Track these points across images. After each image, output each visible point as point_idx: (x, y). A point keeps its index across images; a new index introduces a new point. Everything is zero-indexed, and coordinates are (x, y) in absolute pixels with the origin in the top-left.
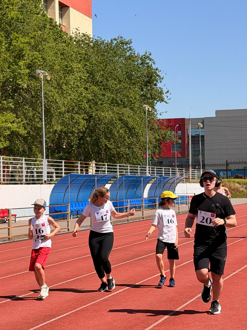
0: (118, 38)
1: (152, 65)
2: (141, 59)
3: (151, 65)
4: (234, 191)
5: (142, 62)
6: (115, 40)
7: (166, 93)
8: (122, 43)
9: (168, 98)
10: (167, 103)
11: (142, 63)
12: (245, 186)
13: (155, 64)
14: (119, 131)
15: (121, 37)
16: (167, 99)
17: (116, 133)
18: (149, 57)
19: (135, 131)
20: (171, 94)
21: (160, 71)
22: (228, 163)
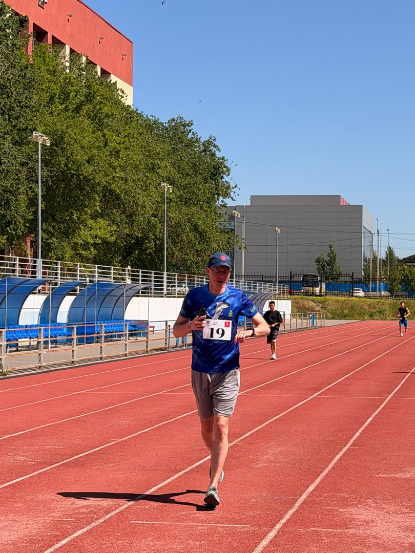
0: (178, 119)
1: (215, 151)
2: (204, 145)
3: (215, 153)
4: (309, 310)
5: (205, 149)
6: (173, 120)
7: (233, 188)
8: (182, 125)
9: (236, 194)
10: (235, 200)
11: (205, 151)
12: (321, 305)
13: (220, 151)
14: (188, 236)
15: (181, 118)
16: (234, 195)
17: (185, 238)
18: (213, 143)
19: (206, 235)
20: (239, 189)
21: (227, 160)
22: (292, 274)
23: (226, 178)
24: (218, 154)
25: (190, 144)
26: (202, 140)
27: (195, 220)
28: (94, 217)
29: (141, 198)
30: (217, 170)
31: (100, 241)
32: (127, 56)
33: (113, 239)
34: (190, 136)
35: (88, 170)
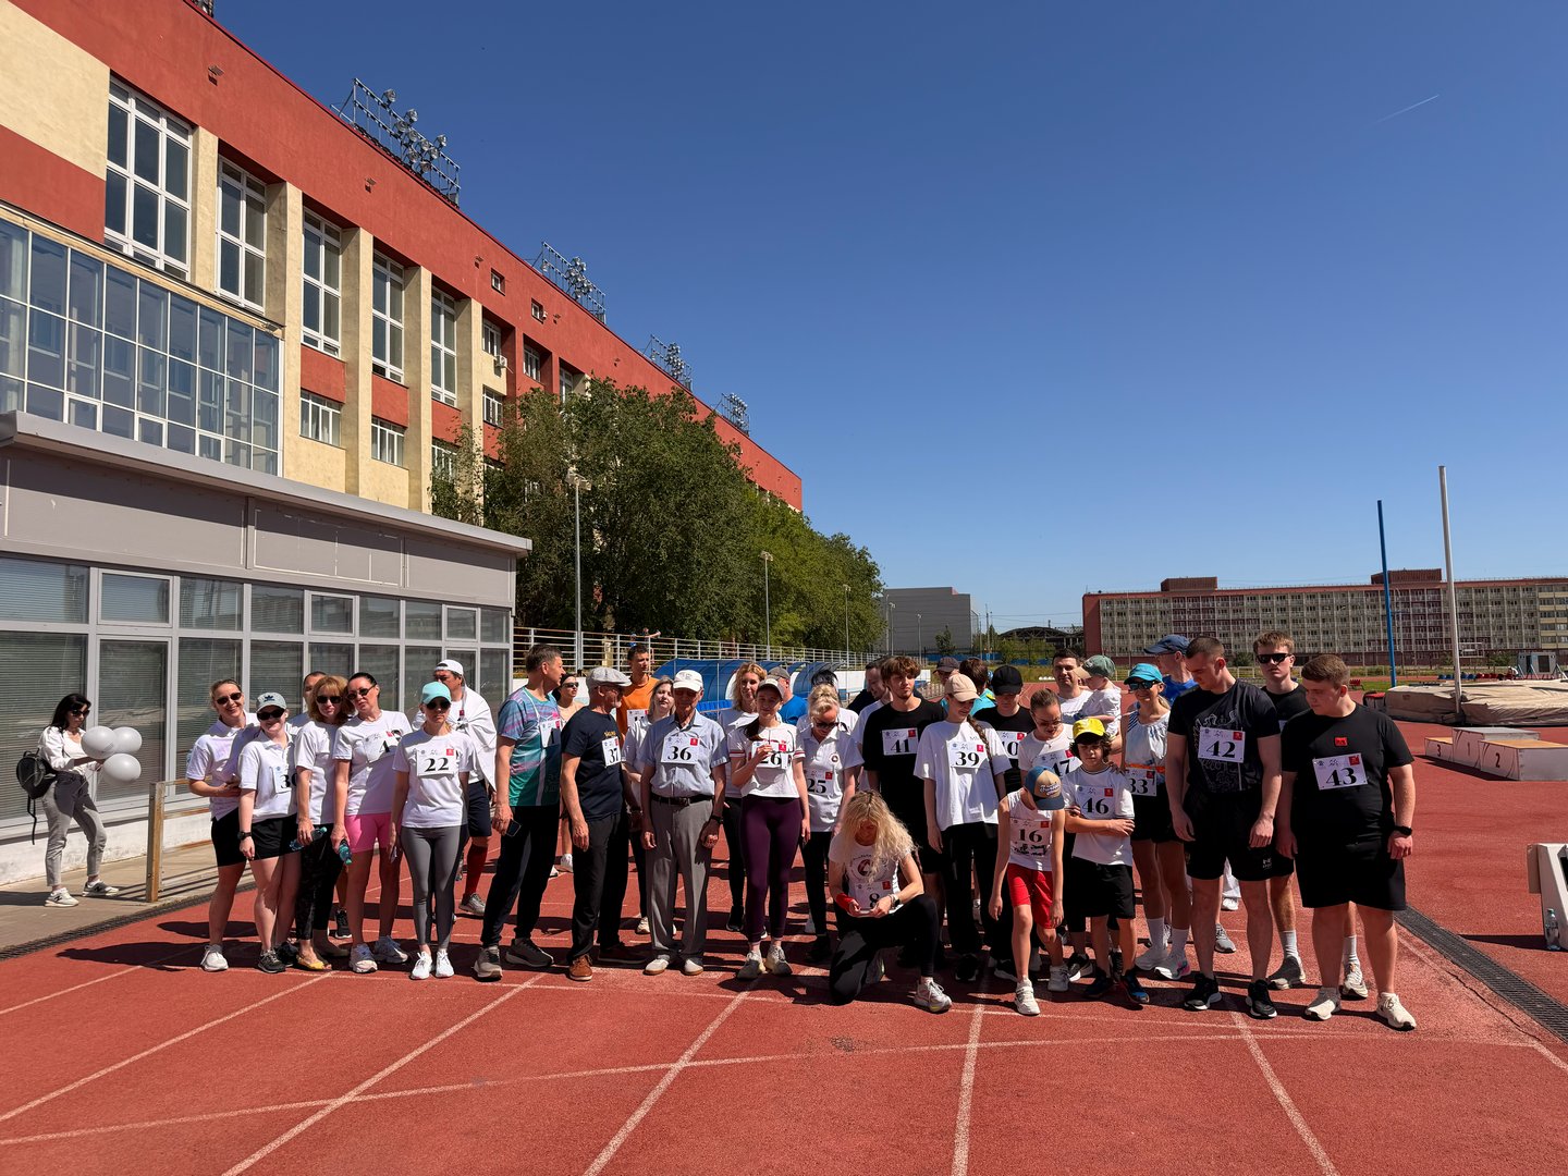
23: (877, 578)
24: (870, 560)
25: (849, 553)
26: (857, 551)
27: (857, 611)
28: (788, 611)
29: (822, 597)
30: (870, 571)
31: (791, 629)
32: (798, 490)
33: (802, 628)
34: (848, 547)
35: (785, 576)
